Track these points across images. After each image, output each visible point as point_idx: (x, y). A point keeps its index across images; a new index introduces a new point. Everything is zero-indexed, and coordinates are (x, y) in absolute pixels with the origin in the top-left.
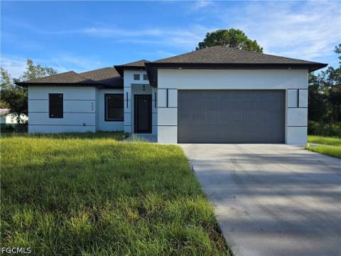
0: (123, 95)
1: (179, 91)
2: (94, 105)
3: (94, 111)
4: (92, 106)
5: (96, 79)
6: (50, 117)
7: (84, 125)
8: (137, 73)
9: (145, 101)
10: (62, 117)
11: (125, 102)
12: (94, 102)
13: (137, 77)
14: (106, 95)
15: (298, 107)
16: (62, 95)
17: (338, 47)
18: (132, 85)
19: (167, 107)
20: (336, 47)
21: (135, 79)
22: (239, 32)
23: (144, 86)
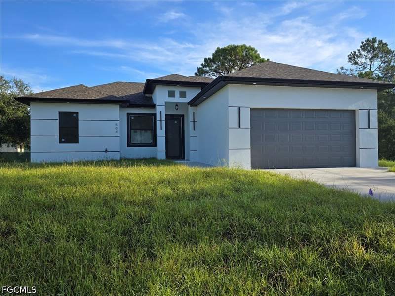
2: (118, 127)
3: (118, 134)
4: (116, 128)
5: (118, 94)
6: (60, 142)
7: (106, 151)
8: (172, 89)
9: (176, 122)
10: (77, 142)
11: (158, 124)
12: (118, 123)
13: (172, 94)
14: (128, 114)
16: (77, 113)
17: (340, 70)
18: (166, 102)
19: (240, 128)
20: (337, 70)
21: (169, 96)
22: (253, 49)
23: (177, 105)
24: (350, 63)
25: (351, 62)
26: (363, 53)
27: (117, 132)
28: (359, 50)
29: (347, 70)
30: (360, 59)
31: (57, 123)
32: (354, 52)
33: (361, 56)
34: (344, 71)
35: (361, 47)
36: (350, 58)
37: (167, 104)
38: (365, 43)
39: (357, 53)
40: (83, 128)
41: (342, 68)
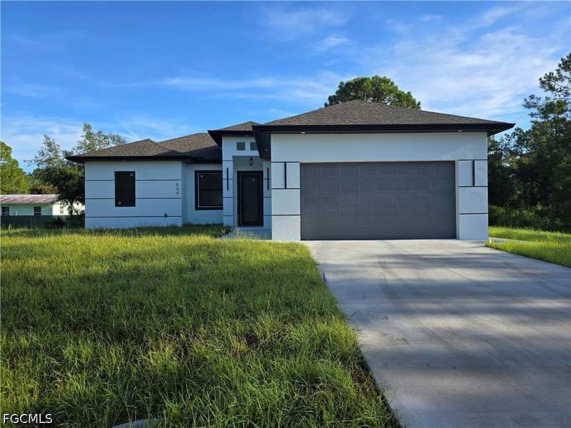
0: (221, 172)
1: (302, 165)
2: (180, 187)
3: (179, 196)
4: (177, 189)
5: (183, 150)
6: (117, 205)
7: (166, 216)
8: (241, 140)
9: (253, 180)
10: (134, 205)
11: (225, 182)
12: (180, 182)
13: (241, 147)
14: (196, 172)
15: (474, 185)
16: (134, 173)
17: (528, 100)
18: (234, 157)
19: (286, 188)
20: (525, 100)
21: (238, 149)
22: (385, 81)
23: (251, 159)
24: (543, 90)
25: (545, 88)
26: (564, 73)
27: (178, 193)
28: (558, 71)
29: (539, 99)
30: (559, 83)
31: (113, 184)
32: (550, 73)
33: (561, 78)
34: (535, 100)
35: (560, 65)
36: (543, 83)
37: (236, 159)
38: (566, 59)
39: (555, 75)
40: (140, 189)
41: (532, 97)
